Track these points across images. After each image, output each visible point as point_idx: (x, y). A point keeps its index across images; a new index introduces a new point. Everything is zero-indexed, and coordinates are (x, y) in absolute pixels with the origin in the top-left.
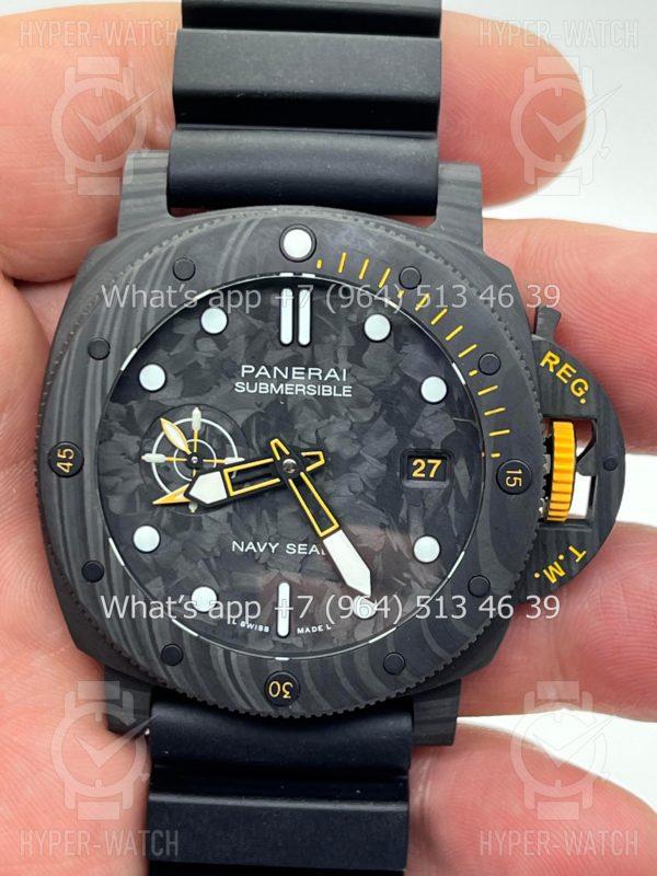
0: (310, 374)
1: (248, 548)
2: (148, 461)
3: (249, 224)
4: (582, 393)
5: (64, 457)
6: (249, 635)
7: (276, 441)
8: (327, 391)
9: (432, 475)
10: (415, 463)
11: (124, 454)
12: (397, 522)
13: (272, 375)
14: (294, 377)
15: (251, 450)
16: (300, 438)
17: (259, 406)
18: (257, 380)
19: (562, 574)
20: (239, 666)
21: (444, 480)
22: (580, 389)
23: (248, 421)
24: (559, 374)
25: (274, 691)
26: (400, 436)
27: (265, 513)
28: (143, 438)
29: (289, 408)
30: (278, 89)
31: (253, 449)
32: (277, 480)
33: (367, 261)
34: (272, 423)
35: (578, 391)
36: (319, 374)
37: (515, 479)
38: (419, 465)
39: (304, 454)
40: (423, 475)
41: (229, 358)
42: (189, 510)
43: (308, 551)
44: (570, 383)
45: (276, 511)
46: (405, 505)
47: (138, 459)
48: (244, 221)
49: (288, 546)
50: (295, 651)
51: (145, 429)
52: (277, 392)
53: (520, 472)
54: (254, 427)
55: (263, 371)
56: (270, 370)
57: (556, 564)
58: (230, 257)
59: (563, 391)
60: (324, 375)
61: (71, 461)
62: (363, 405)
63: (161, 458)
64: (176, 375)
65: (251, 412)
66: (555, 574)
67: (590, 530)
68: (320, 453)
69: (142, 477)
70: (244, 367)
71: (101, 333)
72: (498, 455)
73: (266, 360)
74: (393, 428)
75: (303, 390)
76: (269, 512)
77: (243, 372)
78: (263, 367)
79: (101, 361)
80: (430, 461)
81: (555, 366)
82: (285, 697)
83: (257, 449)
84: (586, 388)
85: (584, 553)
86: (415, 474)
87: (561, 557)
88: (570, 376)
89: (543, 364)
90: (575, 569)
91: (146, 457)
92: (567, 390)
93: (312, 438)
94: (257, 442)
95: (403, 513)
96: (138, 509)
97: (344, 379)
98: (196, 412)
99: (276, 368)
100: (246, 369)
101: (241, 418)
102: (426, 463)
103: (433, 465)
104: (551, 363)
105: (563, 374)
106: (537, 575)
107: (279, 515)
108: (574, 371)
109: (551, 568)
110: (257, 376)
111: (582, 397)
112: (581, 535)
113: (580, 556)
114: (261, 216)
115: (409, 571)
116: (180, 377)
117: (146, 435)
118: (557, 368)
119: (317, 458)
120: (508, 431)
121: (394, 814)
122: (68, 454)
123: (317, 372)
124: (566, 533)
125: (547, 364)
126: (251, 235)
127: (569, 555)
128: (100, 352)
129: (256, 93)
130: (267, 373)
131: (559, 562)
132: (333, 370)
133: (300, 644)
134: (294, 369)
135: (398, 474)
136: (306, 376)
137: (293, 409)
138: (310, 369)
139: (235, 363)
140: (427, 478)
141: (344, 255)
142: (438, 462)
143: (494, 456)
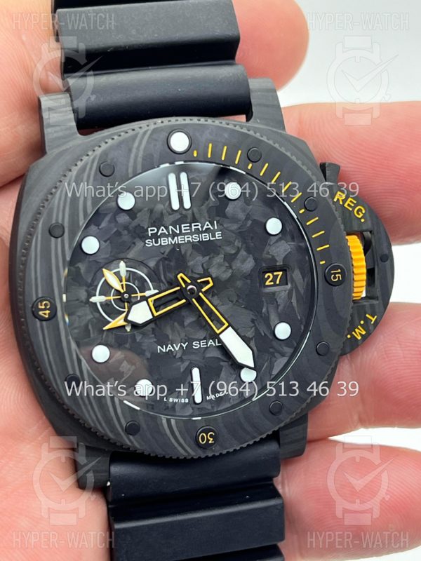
0: (193, 228)
1: (168, 349)
2: (94, 302)
3: (145, 133)
4: (361, 215)
5: (43, 307)
6: (176, 406)
7: (181, 275)
8: (206, 237)
9: (278, 282)
10: (266, 276)
11: (78, 300)
12: (261, 317)
13: (169, 232)
14: (183, 232)
15: (162, 284)
16: (192, 272)
17: (163, 254)
18: (160, 237)
19: (364, 333)
20: (177, 427)
21: (287, 284)
22: (360, 213)
23: (157, 265)
24: (346, 205)
25: (203, 440)
26: (255, 259)
27: (176, 324)
28: (89, 287)
29: (183, 252)
30: (134, 43)
31: (163, 283)
32: (184, 301)
33: (225, 148)
34: (172, 264)
35: (359, 214)
36: (199, 227)
37: (337, 275)
38: (269, 277)
39: (199, 281)
40: (272, 283)
41: (139, 225)
42: (126, 330)
43: (207, 344)
44: (353, 210)
45: (183, 322)
46: (265, 304)
47: (88, 302)
48: (141, 131)
49: (194, 344)
50: (207, 412)
51: (89, 281)
52: (173, 243)
53: (339, 271)
54: (161, 268)
55: (162, 230)
56: (167, 228)
57: (359, 327)
58: (136, 157)
59: (350, 216)
60: (202, 227)
61: (48, 309)
62: (230, 243)
63: (103, 298)
64: (105, 241)
65: (158, 259)
66: (360, 334)
67: (377, 302)
68: (209, 279)
69: (92, 313)
70: (149, 229)
71: (57, 220)
72: (324, 262)
73: (164, 222)
74: (251, 256)
75: (190, 239)
76: (178, 323)
77: (150, 233)
78: (162, 228)
79: (60, 239)
80: (275, 273)
81: (343, 200)
82: (210, 442)
83: (166, 283)
84: (364, 212)
85: (376, 317)
86: (267, 283)
87: (362, 322)
88: (353, 205)
89: (335, 200)
90: (371, 328)
91: (93, 299)
92: (352, 214)
93: (200, 270)
94: (165, 278)
95: (264, 310)
96: (92, 335)
97: (216, 228)
98: (122, 264)
99: (171, 227)
100: (151, 230)
101: (152, 264)
102: (273, 275)
103: (278, 275)
104: (340, 199)
105: (349, 205)
106: (349, 336)
107: (186, 324)
108: (355, 202)
109: (357, 330)
110: (159, 234)
111: (362, 218)
112: (372, 306)
113: (374, 320)
114: (152, 127)
115: (272, 347)
116: (108, 242)
117: (91, 285)
118: (344, 201)
119: (207, 282)
120: (328, 246)
121: (274, 506)
122: (46, 305)
123: (198, 225)
124: (364, 306)
125: (338, 200)
126: (148, 140)
127: (367, 320)
128: (58, 232)
129: (120, 47)
130: (165, 231)
131: (361, 325)
132: (208, 223)
133: (209, 407)
134: (183, 226)
135: (258, 284)
136: (191, 229)
137: (185, 253)
138: (193, 224)
139: (143, 228)
140: (275, 285)
141: (210, 145)
142: (281, 273)
143: (321, 263)
